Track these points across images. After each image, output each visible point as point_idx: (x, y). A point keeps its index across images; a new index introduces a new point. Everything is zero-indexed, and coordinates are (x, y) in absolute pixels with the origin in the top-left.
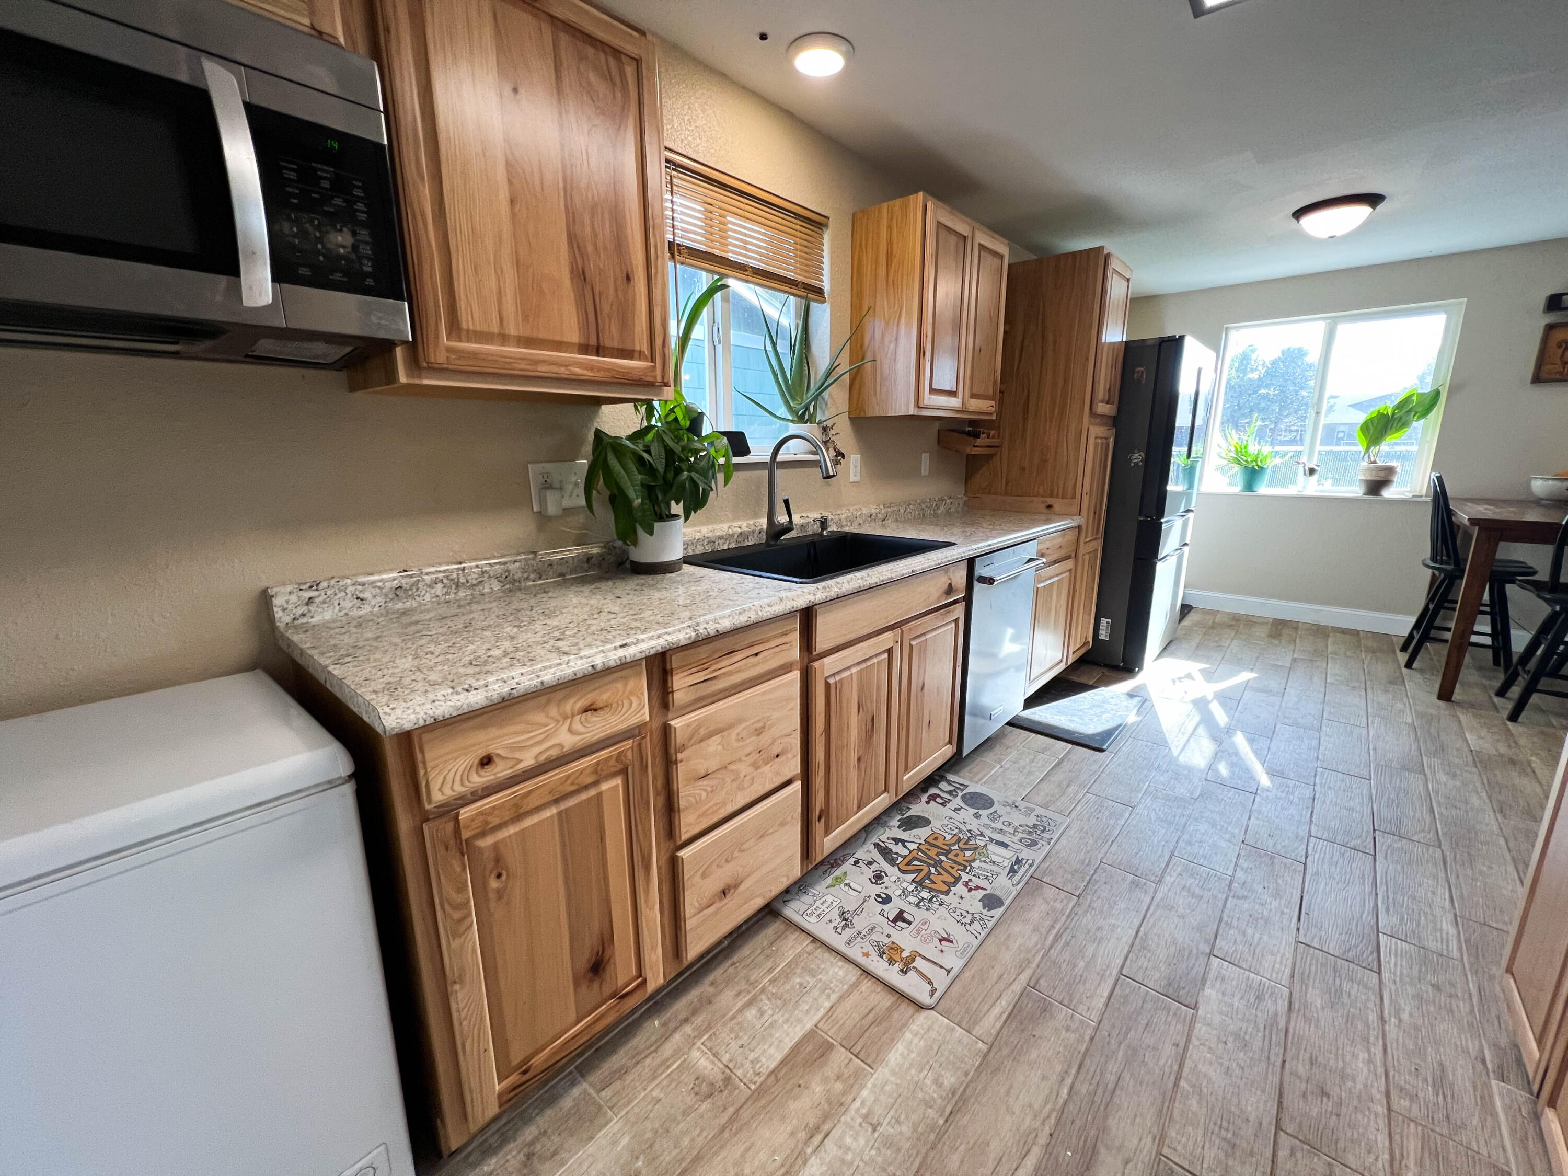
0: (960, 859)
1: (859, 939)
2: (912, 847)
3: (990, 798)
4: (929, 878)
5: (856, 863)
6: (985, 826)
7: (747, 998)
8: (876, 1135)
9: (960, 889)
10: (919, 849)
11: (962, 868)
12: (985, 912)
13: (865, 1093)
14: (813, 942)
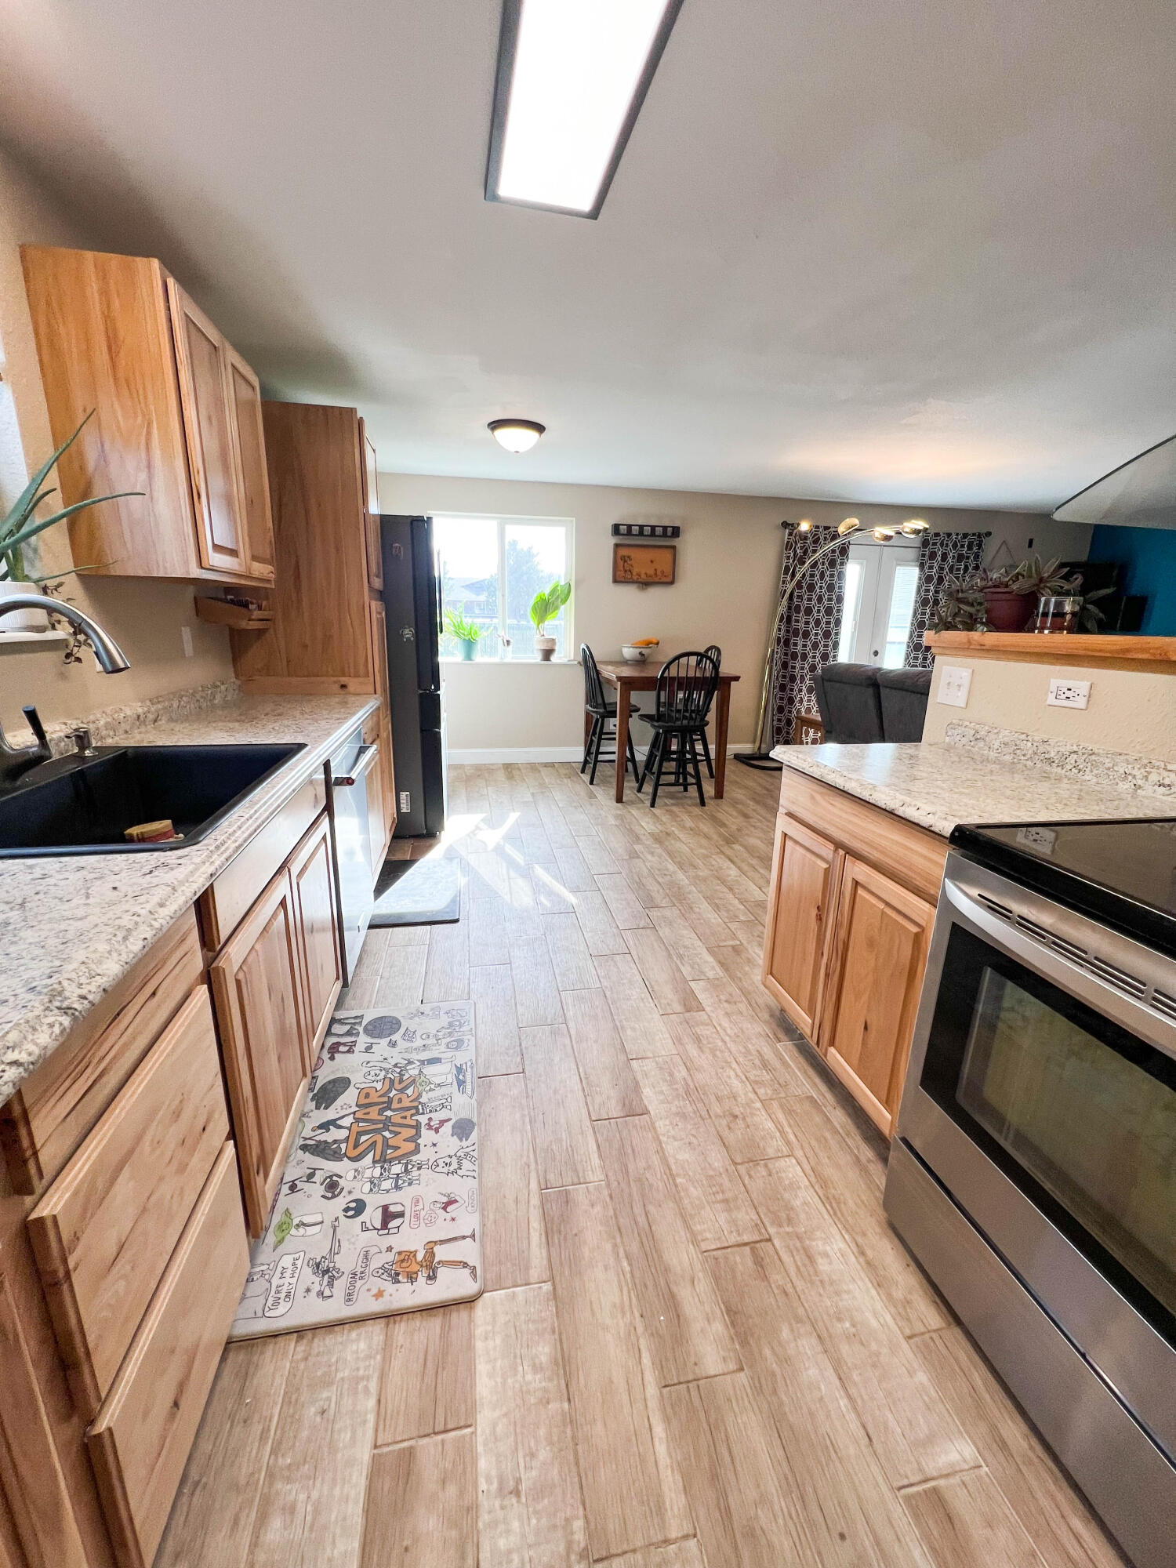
0: (406, 1103)
1: (359, 1283)
2: (347, 1122)
3: (394, 1018)
4: (389, 1147)
5: (293, 1188)
6: (407, 1050)
7: (253, 1515)
8: (523, 1500)
9: (427, 1136)
10: (357, 1120)
11: (414, 1111)
12: (464, 1143)
13: (482, 1464)
14: (300, 1338)
